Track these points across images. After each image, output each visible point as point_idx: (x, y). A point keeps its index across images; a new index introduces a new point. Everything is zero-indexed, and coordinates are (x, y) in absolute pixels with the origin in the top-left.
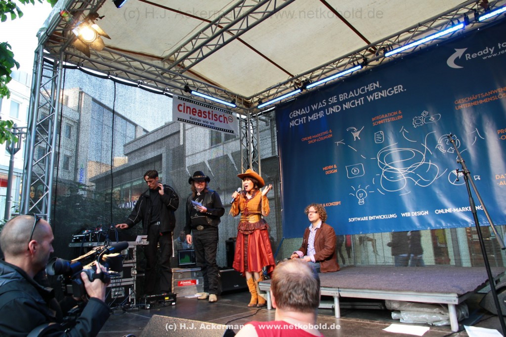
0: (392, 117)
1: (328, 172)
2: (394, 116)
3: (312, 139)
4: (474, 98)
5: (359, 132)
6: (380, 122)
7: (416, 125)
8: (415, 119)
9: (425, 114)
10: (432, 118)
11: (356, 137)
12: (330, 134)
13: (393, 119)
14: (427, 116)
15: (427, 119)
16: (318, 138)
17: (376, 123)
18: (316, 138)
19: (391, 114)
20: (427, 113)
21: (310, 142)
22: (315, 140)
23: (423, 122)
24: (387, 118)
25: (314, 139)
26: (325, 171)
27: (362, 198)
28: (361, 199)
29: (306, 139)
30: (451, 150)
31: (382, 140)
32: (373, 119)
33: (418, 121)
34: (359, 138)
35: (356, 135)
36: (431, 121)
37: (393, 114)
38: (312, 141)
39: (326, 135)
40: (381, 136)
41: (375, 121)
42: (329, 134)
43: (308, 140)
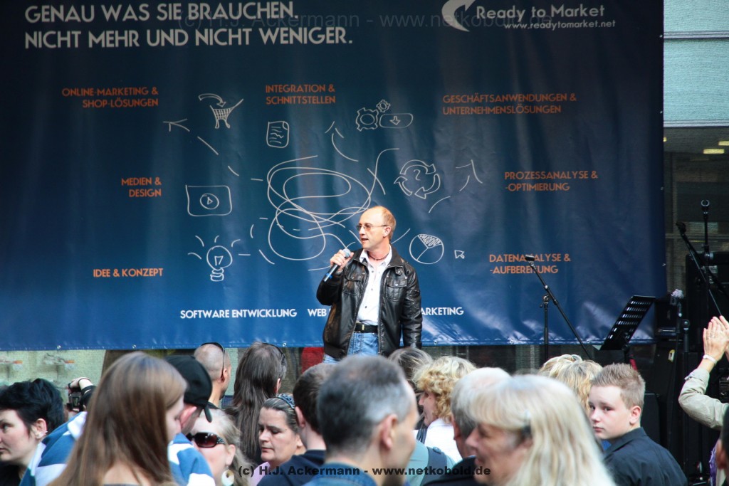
0: (312, 94)
1: (136, 193)
2: (319, 94)
3: (95, 97)
4: (476, 99)
5: (230, 110)
6: (284, 100)
7: (362, 126)
8: (362, 112)
9: (383, 106)
10: (396, 120)
11: (222, 122)
12: (154, 97)
13: (314, 100)
14: (388, 111)
15: (386, 119)
16: (114, 98)
17: (275, 100)
18: (108, 98)
19: (311, 88)
20: (388, 105)
21: (87, 104)
22: (104, 103)
23: (378, 123)
24: (300, 94)
25: (101, 97)
26: (127, 188)
27: (222, 265)
28: (218, 267)
29: (75, 92)
30: (422, 193)
31: (284, 141)
32: (269, 89)
33: (367, 119)
34: (227, 124)
35: (222, 115)
36: (395, 126)
37: (315, 88)
38: (94, 104)
39: (138, 97)
40: (284, 133)
41: (272, 94)
42: (150, 96)
43: (82, 98)
